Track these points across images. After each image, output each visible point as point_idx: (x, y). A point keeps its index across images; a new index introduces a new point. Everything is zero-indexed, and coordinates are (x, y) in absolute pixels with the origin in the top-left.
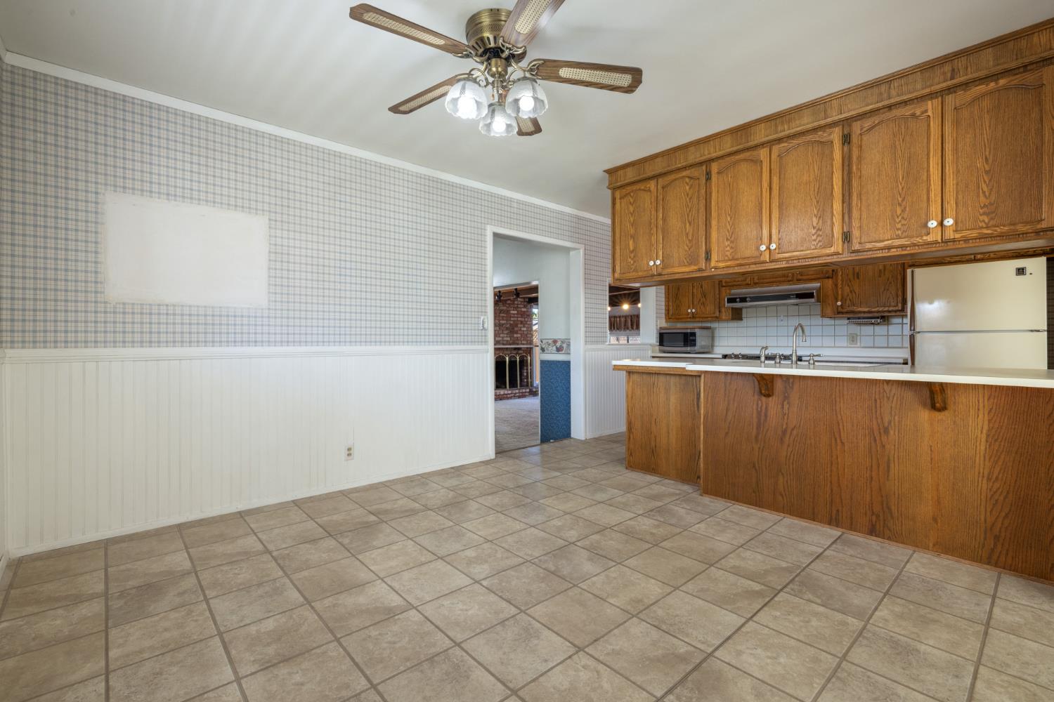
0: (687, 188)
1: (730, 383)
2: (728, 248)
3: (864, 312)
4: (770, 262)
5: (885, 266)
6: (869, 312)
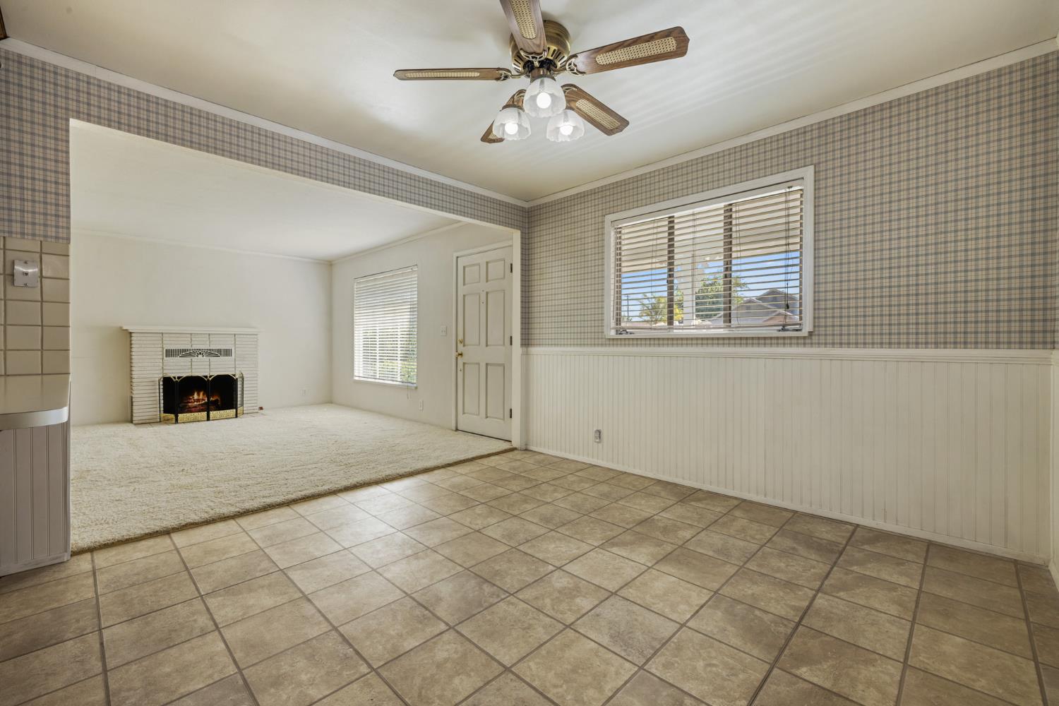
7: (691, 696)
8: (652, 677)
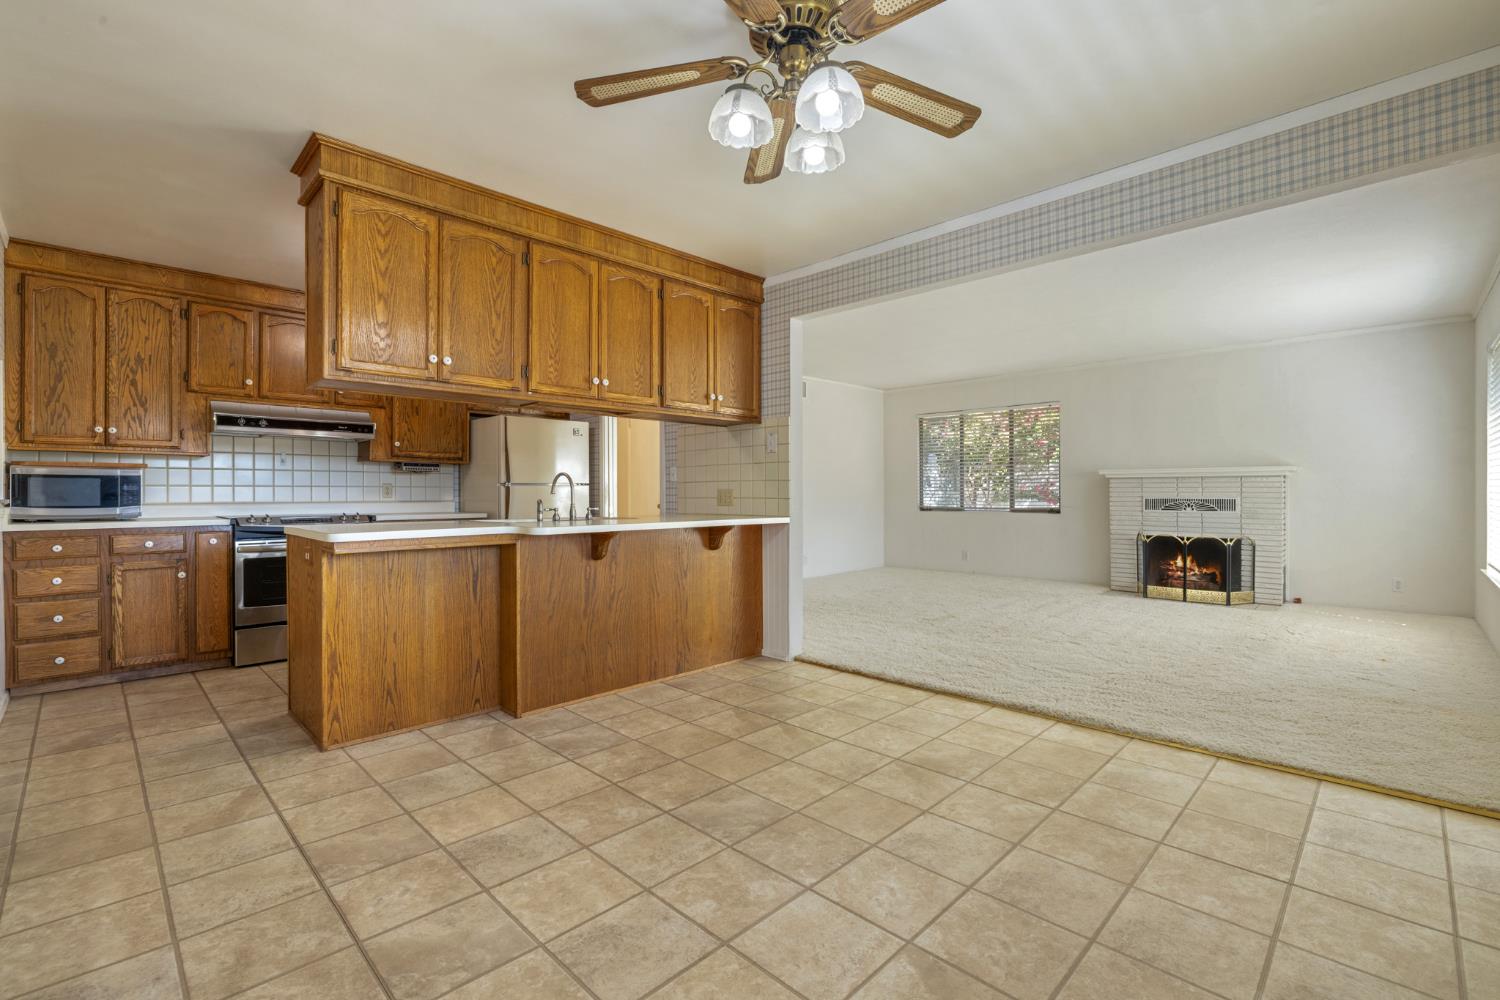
0: (494, 260)
1: (554, 550)
2: (552, 369)
3: (423, 458)
4: (598, 399)
5: (445, 404)
6: (430, 458)
7: (468, 981)
8: (521, 952)
